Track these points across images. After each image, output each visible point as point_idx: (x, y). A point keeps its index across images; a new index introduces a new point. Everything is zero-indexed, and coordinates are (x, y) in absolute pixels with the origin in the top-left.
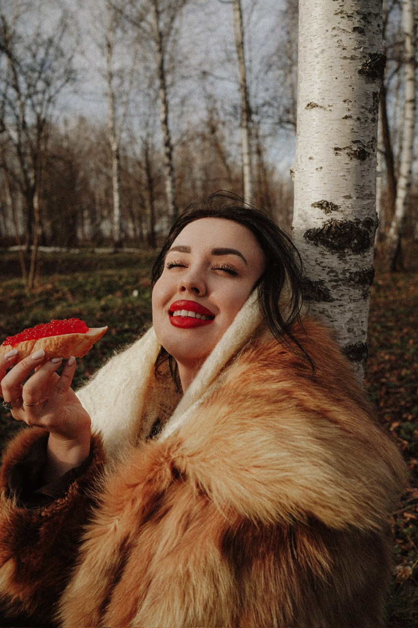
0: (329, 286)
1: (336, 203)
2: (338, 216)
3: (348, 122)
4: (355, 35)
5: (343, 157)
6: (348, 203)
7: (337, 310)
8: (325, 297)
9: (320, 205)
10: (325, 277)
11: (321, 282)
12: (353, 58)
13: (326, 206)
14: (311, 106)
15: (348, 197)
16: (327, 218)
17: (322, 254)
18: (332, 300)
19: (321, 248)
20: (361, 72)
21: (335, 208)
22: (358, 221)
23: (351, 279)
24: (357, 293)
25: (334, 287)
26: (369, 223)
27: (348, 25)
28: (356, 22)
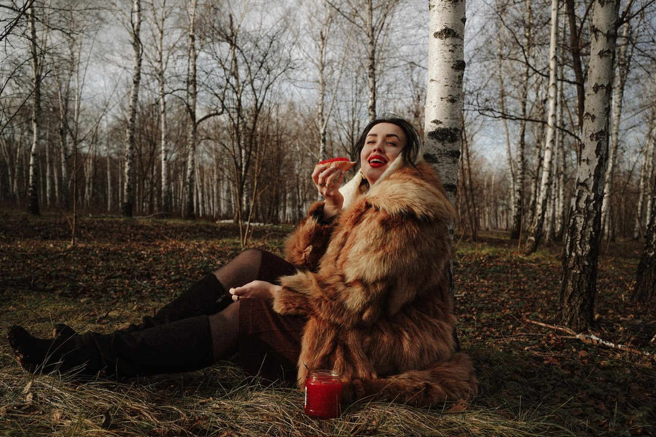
0: (437, 156)
1: (441, 121)
2: (442, 126)
3: (447, 87)
4: (450, 53)
5: (445, 101)
6: (447, 121)
7: (441, 168)
8: (436, 161)
9: (434, 122)
10: (436, 152)
11: (434, 155)
12: (449, 62)
13: (436, 122)
14: (432, 80)
15: (447, 118)
16: (437, 126)
17: (435, 143)
18: (439, 163)
19: (435, 140)
20: (452, 67)
21: (441, 123)
22: (451, 129)
23: (447, 154)
24: (450, 160)
25: (440, 157)
26: (456, 130)
27: (447, 49)
28: (451, 48)
